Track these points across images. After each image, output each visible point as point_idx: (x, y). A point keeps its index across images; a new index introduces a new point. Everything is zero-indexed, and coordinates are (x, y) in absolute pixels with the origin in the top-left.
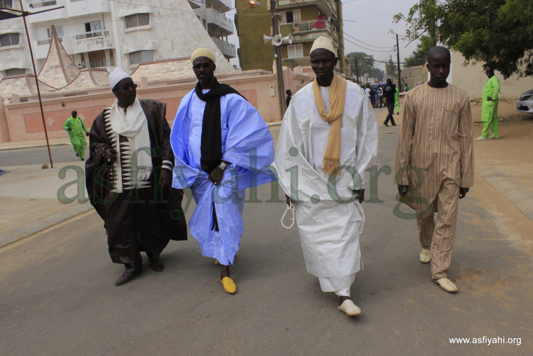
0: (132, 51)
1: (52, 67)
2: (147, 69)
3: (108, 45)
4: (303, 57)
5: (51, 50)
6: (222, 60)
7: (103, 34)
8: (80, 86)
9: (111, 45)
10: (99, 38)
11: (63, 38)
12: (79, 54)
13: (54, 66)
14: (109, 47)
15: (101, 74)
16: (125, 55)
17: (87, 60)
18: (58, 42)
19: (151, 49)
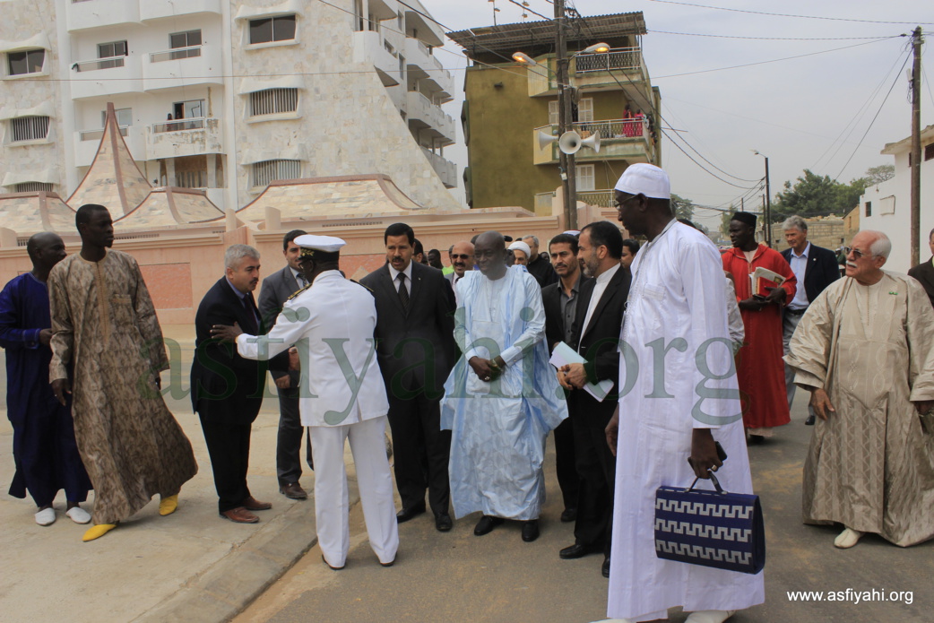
0: (260, 159)
1: (99, 183)
2: (284, 194)
3: (214, 147)
4: (593, 189)
5: (102, 150)
6: (436, 187)
7: (205, 124)
8: (146, 222)
9: (220, 146)
10: (197, 133)
11: (130, 130)
12: (158, 160)
13: (104, 181)
14: (216, 151)
15: (191, 201)
16: (245, 166)
17: (171, 174)
18: (117, 135)
19: (296, 158)
